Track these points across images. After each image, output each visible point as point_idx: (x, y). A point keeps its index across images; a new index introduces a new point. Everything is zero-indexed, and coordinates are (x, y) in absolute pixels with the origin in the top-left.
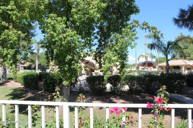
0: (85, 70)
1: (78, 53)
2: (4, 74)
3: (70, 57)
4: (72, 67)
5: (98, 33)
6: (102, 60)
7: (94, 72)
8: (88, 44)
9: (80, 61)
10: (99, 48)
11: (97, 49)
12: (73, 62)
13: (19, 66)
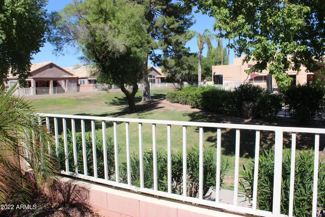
2: (146, 90)
13: (154, 77)
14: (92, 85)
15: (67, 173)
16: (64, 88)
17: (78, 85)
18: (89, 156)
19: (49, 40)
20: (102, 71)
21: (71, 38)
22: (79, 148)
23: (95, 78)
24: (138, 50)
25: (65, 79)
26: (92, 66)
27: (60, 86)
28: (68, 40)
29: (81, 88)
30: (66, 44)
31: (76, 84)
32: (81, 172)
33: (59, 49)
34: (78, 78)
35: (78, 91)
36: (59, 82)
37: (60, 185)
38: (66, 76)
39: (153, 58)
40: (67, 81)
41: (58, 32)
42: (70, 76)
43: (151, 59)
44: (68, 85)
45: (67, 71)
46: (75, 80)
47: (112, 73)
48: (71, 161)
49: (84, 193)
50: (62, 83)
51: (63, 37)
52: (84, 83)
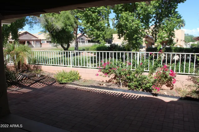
0: (145, 43)
1: (141, 33)
2: (76, 46)
3: (136, 36)
4: (138, 41)
5: (155, 17)
6: (157, 36)
7: (154, 45)
8: (147, 28)
9: (142, 38)
10: (155, 28)
11: (154, 28)
12: (138, 38)
13: (84, 39)
14: (48, 43)
15: (37, 63)
16: (33, 45)
17: (41, 44)
18: (42, 60)
19: (27, 23)
20: (52, 37)
21: (37, 22)
22: (40, 59)
23: (50, 40)
24: (69, 27)
25: (34, 40)
26: (47, 35)
27: (31, 44)
28: (36, 23)
29: (42, 45)
30: (35, 25)
31: (40, 43)
32: (40, 63)
33: (32, 27)
34: (41, 40)
35: (41, 47)
36: (30, 42)
37: (35, 66)
38: (34, 39)
39: (81, 29)
40: (35, 41)
41: (31, 19)
42: (37, 39)
43: (80, 30)
44: (35, 44)
45: (35, 36)
46: (39, 41)
47: (57, 38)
48: (38, 61)
49: (40, 67)
50: (32, 42)
51: (33, 21)
52: (44, 43)
